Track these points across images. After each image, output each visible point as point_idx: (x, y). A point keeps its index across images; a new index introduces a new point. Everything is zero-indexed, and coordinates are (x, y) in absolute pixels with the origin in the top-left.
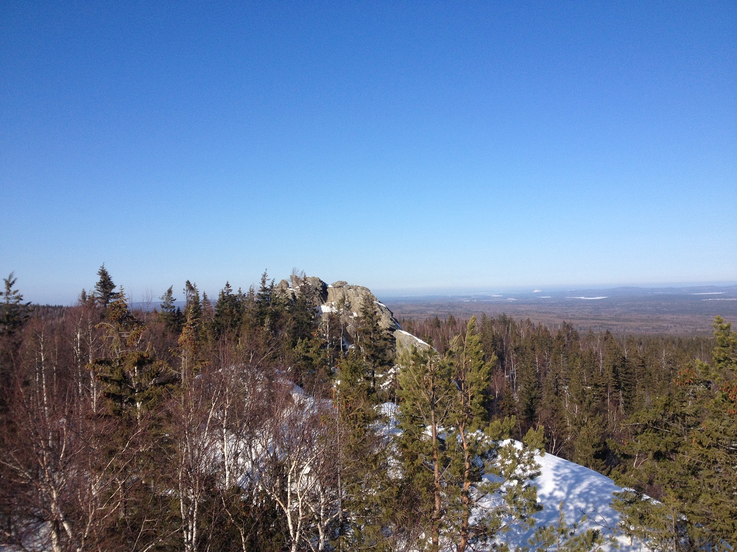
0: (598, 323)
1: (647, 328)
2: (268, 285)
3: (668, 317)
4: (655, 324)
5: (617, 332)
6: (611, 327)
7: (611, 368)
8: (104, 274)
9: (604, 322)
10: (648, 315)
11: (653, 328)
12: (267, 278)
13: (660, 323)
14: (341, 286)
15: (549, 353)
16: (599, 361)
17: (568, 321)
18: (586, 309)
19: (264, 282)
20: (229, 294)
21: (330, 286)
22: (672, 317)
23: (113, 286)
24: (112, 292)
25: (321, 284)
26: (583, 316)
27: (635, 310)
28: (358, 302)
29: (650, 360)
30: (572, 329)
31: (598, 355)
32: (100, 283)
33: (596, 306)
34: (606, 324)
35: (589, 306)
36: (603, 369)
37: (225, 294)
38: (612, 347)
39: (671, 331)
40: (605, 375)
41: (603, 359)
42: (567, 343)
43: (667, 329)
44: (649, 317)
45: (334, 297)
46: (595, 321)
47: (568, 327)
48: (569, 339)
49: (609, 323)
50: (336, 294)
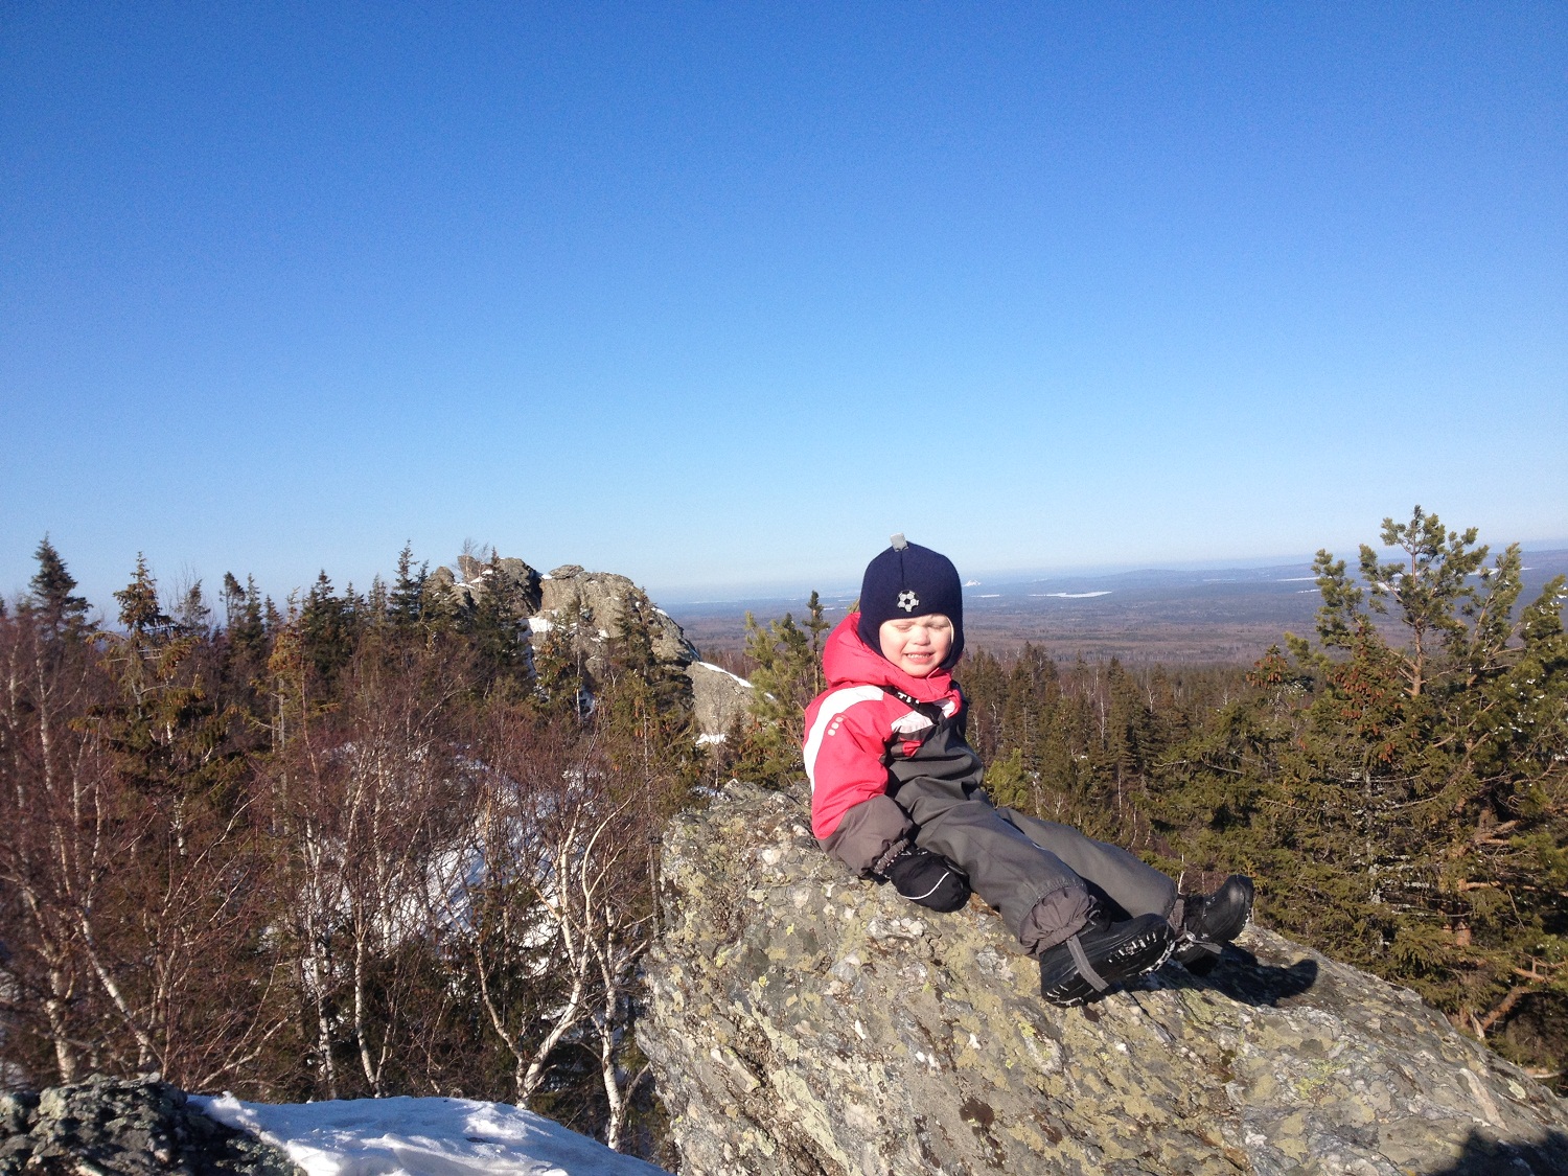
0: (1095, 645)
1: (1191, 651)
2: (413, 575)
3: (1232, 628)
4: (1205, 645)
5: (1131, 662)
6: (1120, 652)
7: (1123, 731)
8: (48, 557)
9: (1107, 642)
10: (1192, 627)
11: (1203, 652)
12: (411, 559)
13: (1215, 642)
14: (569, 575)
15: (1000, 708)
16: (1098, 719)
17: (1034, 644)
18: (1069, 617)
19: (404, 569)
20: (327, 596)
21: (546, 577)
22: (1240, 628)
23: (70, 584)
24: (69, 595)
25: (526, 573)
26: (1065, 633)
27: (1166, 617)
28: (608, 608)
29: (1199, 713)
30: (1044, 658)
31: (1096, 706)
32: (41, 577)
33: (1090, 612)
34: (1112, 648)
35: (1074, 611)
36: (1108, 735)
37: (319, 597)
38: (1123, 689)
39: (1239, 658)
40: (1111, 747)
41: (1107, 715)
42: (1036, 686)
43: (1230, 653)
44: (1193, 630)
45: (557, 599)
46: (1088, 642)
47: (1035, 653)
48: (1038, 678)
49: (1117, 644)
50: (561, 593)
